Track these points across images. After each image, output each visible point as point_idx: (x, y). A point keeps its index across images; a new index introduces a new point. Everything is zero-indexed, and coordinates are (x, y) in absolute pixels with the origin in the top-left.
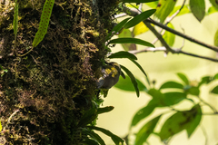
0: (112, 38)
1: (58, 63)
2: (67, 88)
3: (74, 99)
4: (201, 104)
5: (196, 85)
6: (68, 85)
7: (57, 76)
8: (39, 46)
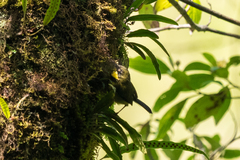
0: (131, 15)
1: (71, 43)
2: (81, 70)
3: (89, 83)
4: (230, 86)
5: (224, 66)
6: (83, 67)
7: (70, 57)
8: (51, 24)
